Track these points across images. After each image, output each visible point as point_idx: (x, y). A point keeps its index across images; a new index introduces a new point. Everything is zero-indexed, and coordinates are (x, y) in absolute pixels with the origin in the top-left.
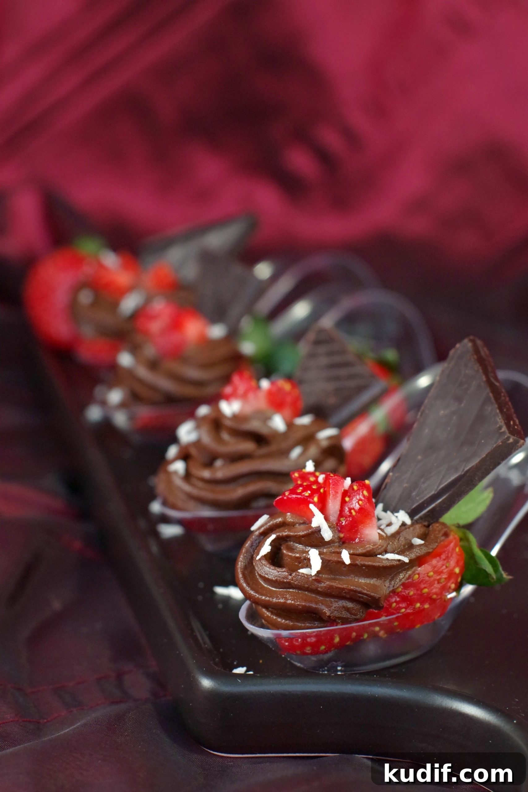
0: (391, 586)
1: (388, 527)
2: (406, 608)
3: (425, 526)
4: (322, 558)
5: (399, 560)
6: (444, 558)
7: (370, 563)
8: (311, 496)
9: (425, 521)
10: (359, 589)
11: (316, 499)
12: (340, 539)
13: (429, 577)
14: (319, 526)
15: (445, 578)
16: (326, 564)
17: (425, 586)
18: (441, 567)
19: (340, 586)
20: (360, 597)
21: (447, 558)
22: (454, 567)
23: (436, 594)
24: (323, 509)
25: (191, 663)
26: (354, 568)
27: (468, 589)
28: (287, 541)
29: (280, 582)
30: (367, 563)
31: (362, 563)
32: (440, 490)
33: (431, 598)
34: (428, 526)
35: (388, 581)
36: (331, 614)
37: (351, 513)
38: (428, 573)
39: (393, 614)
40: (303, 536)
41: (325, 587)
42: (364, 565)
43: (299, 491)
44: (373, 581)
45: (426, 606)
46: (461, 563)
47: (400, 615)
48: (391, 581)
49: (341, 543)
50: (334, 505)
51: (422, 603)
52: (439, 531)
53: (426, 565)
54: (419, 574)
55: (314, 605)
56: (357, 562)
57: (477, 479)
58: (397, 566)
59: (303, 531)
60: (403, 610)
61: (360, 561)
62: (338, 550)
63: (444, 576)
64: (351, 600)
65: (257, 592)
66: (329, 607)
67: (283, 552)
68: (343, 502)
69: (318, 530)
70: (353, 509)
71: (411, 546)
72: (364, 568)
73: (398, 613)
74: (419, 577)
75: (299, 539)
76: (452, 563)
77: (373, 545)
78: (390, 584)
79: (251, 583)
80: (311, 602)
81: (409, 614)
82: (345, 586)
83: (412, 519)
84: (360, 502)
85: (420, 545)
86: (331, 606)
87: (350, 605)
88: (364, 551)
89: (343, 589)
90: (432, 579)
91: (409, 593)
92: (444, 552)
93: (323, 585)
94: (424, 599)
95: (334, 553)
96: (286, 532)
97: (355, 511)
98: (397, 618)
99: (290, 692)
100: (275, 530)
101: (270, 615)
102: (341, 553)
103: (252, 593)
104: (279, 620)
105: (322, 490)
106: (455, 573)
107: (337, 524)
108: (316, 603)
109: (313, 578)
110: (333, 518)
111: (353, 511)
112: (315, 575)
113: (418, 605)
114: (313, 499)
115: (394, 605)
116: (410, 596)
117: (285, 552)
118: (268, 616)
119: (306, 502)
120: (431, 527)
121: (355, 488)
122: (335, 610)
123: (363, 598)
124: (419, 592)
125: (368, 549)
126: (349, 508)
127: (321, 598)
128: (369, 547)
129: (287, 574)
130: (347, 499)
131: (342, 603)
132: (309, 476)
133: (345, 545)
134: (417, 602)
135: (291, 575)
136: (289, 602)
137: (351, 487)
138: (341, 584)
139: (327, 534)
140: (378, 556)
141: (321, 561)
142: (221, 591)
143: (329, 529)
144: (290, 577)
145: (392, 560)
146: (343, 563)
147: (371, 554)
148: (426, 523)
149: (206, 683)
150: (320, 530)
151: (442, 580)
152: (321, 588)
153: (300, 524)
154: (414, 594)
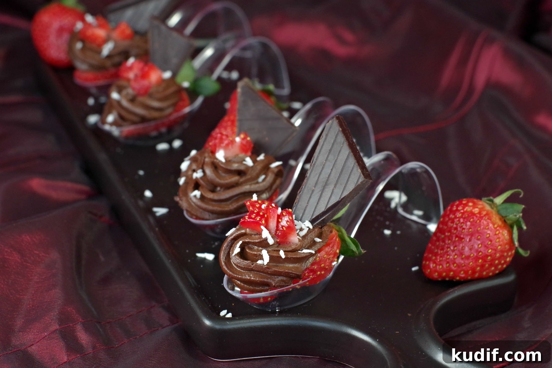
0: (306, 266)
1: (301, 232)
2: (312, 275)
3: (320, 228)
4: (269, 255)
5: (310, 253)
6: (331, 246)
7: (295, 256)
8: (260, 220)
9: (319, 225)
10: (290, 271)
11: (263, 222)
12: (277, 242)
13: (325, 258)
14: (266, 237)
15: (332, 257)
16: (271, 258)
17: (323, 263)
18: (330, 251)
19: (280, 270)
20: (291, 275)
21: (333, 247)
22: (336, 250)
23: (328, 266)
24: (267, 227)
25: (199, 312)
26: (287, 260)
27: (342, 257)
28: (248, 244)
29: (247, 268)
30: (293, 256)
31: (291, 256)
32: (327, 209)
33: (325, 268)
34: (321, 228)
35: (304, 263)
36: (275, 284)
37: (283, 228)
38: (324, 256)
39: (306, 279)
40: (258, 242)
41: (272, 271)
42: (292, 258)
43: (253, 217)
44: (296, 265)
45: (323, 272)
46: (339, 247)
47: (310, 279)
48: (305, 263)
49: (278, 245)
50: (273, 224)
51: (321, 271)
52: (328, 231)
53: (322, 251)
54: (319, 257)
55: (266, 280)
56: (288, 256)
57: (347, 202)
58: (309, 255)
59: (257, 239)
60: (311, 276)
61: (290, 255)
62: (277, 249)
63: (332, 256)
64: (286, 276)
65: (233, 273)
66: (274, 280)
67: (247, 251)
68: (278, 222)
69: (266, 239)
70: (284, 226)
71: (315, 243)
72: (292, 259)
73: (309, 278)
74: (319, 259)
75: (255, 244)
76: (335, 248)
77: (296, 245)
78: (305, 265)
79: (229, 267)
80: (264, 278)
81: (314, 278)
82: (283, 270)
83: (312, 225)
84: (288, 223)
85: (320, 242)
86: (275, 280)
87: (285, 278)
88: (291, 249)
89: (282, 272)
90: (326, 258)
91: (314, 267)
92: (331, 243)
93: (271, 270)
94: (321, 269)
95: (274, 251)
96: (248, 239)
97: (286, 228)
98: (308, 281)
99: (255, 326)
100: (241, 237)
101: (240, 283)
102: (279, 251)
103: (231, 273)
104: (246, 286)
105: (266, 216)
106: (337, 253)
107: (275, 234)
108: (267, 279)
109: (266, 266)
110: (273, 231)
111: (284, 228)
112: (267, 265)
113: (319, 273)
114: (262, 222)
115: (307, 274)
116: (315, 269)
117: (247, 250)
118: (238, 284)
119: (258, 224)
120: (323, 228)
121: (284, 214)
122: (277, 282)
123: (292, 275)
124: (319, 266)
125: (294, 248)
126: (281, 226)
127: (269, 276)
128: (293, 247)
129: (251, 264)
130: (280, 220)
131: (280, 278)
132: (256, 204)
133: (281, 246)
134: (318, 272)
135: (253, 265)
136: (252, 278)
137: (282, 213)
138: (280, 269)
139: (271, 241)
140: (299, 251)
141: (269, 257)
142: (200, 255)
143: (272, 239)
144: (252, 266)
145: (306, 253)
146: (281, 257)
147: (294, 251)
148: (320, 227)
149: (207, 323)
150: (267, 239)
151: (331, 258)
152: (270, 271)
153: (255, 235)
154: (317, 268)
